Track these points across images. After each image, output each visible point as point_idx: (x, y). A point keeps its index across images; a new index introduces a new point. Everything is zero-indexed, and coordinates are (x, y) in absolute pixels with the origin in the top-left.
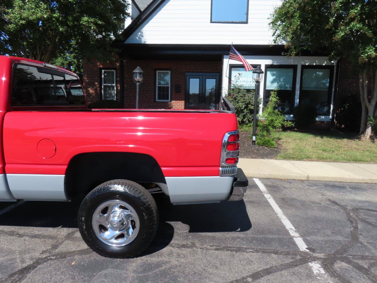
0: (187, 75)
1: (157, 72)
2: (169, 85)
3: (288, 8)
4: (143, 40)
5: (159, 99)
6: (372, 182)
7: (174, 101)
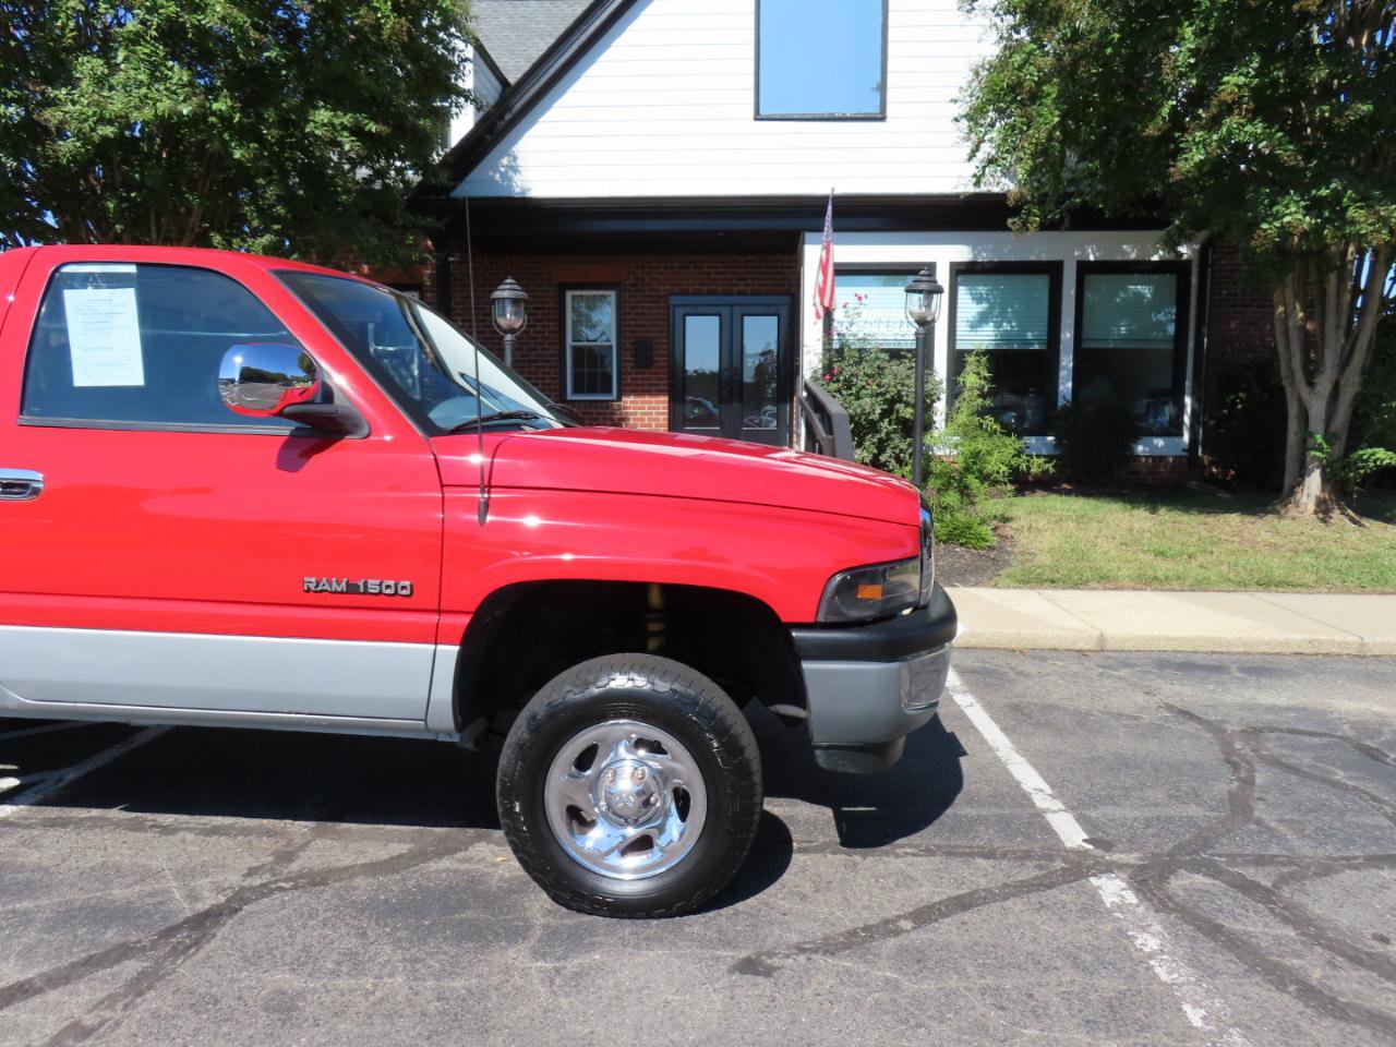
0: (674, 306)
1: (569, 294)
2: (613, 343)
3: (1020, 68)
4: (519, 183)
5: (577, 389)
6: (1315, 650)
7: (632, 398)
